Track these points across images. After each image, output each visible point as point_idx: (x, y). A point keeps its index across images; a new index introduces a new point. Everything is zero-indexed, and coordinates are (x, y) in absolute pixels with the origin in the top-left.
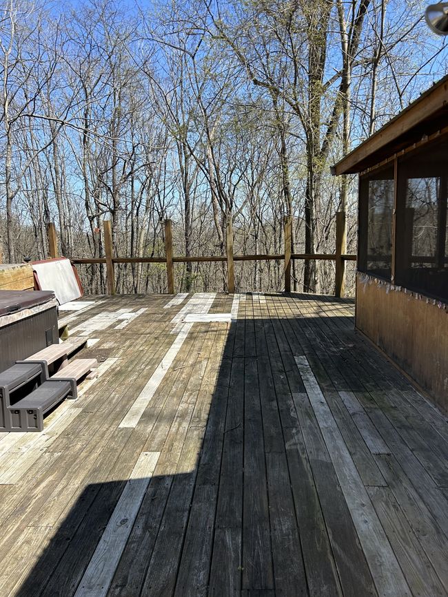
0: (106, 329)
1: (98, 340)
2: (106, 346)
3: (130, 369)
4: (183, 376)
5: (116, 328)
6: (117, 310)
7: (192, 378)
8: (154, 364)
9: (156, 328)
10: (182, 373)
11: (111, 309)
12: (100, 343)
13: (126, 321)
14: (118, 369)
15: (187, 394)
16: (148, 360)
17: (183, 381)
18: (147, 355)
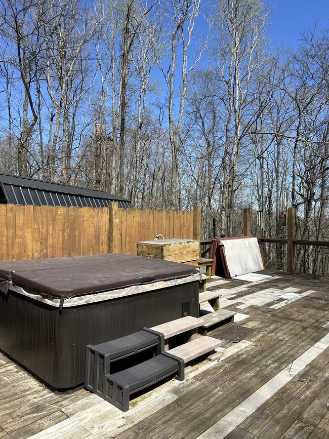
0: (263, 307)
1: (247, 316)
2: (250, 325)
3: (255, 360)
4: (308, 393)
5: (272, 307)
6: (286, 287)
7: (316, 401)
8: (283, 363)
9: (310, 316)
10: (308, 388)
11: (281, 285)
12: (248, 320)
13: (286, 301)
14: (244, 356)
15: (297, 425)
16: (280, 355)
17: (303, 401)
18: (283, 347)
